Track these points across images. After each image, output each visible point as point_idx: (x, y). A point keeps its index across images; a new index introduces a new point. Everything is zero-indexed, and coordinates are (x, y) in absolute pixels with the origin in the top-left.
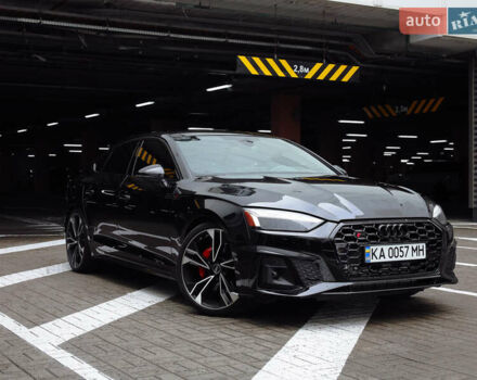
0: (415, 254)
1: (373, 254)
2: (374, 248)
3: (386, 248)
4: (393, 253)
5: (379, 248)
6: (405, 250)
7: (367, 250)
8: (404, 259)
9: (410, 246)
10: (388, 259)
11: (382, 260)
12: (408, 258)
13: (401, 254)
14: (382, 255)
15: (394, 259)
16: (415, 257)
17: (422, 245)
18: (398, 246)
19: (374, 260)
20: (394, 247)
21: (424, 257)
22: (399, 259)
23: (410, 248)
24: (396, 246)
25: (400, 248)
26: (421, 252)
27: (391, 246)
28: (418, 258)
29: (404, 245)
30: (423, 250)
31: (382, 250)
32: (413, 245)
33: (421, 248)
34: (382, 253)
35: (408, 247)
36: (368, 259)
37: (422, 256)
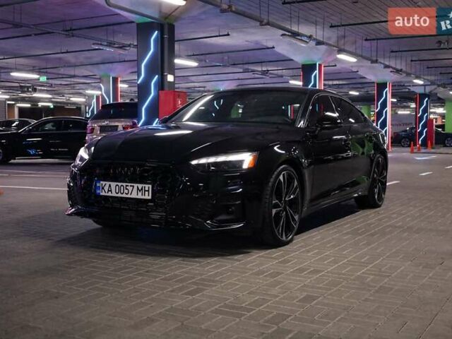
0: (140, 194)
1: (103, 188)
2: (104, 183)
3: (113, 184)
4: (120, 190)
5: (108, 183)
6: (130, 189)
7: (98, 185)
8: (129, 196)
9: (136, 185)
10: (114, 195)
11: (110, 194)
12: (132, 196)
13: (126, 191)
14: (110, 190)
15: (119, 195)
16: (140, 196)
17: (148, 187)
18: (124, 184)
19: (103, 194)
20: (120, 184)
21: (150, 197)
22: (124, 195)
23: (135, 188)
24: (122, 184)
25: (127, 186)
26: (147, 193)
27: (118, 184)
28: (143, 197)
29: (129, 184)
30: (148, 191)
31: (110, 186)
32: (139, 185)
33: (147, 189)
34: (109, 189)
35: (133, 186)
36: (98, 191)
37: (148, 196)
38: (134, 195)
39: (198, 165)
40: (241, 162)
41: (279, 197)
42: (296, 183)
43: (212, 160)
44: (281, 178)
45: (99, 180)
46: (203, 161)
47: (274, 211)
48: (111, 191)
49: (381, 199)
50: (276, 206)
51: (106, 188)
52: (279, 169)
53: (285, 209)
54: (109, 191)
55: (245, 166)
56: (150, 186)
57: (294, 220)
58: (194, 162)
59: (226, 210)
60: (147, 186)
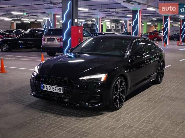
0: (59, 91)
1: (44, 87)
2: (44, 85)
3: (48, 86)
4: (51, 88)
5: (46, 85)
6: (55, 88)
7: (42, 85)
8: (54, 91)
9: (57, 87)
10: (48, 90)
11: (47, 90)
12: (55, 92)
13: (53, 89)
15: (50, 90)
16: (59, 92)
18: (53, 86)
19: (44, 89)
20: (51, 86)
21: (63, 93)
22: (52, 91)
23: (57, 88)
24: (52, 86)
25: (53, 87)
26: (62, 91)
27: (50, 86)
28: (60, 92)
29: (55, 87)
30: (62, 90)
31: (47, 86)
32: (58, 87)
33: (62, 89)
34: (46, 87)
35: (56, 88)
36: (42, 88)
37: (62, 92)
38: (56, 91)
39: (83, 80)
40: (101, 78)
41: (117, 91)
42: (124, 83)
43: (88, 77)
44: (118, 83)
45: (42, 84)
46: (85, 78)
47: (114, 97)
48: (47, 88)
49: (161, 80)
50: (115, 94)
51: (45, 87)
52: (117, 79)
53: (119, 94)
54: (46, 88)
55: (102, 80)
56: (63, 88)
57: (123, 98)
58: (81, 79)
59: (94, 98)
60: (62, 88)
